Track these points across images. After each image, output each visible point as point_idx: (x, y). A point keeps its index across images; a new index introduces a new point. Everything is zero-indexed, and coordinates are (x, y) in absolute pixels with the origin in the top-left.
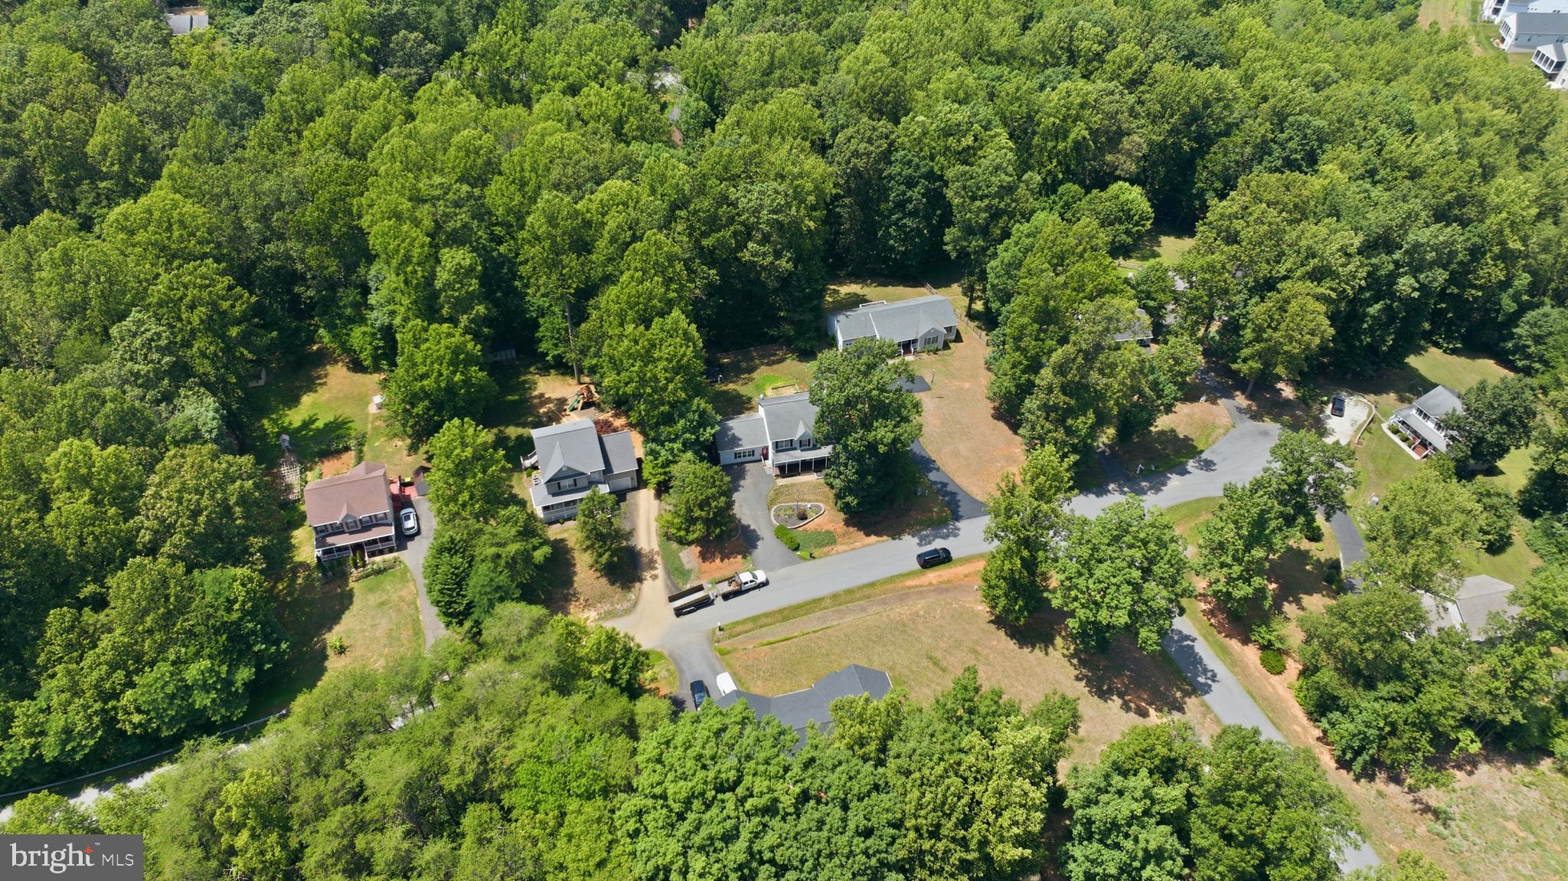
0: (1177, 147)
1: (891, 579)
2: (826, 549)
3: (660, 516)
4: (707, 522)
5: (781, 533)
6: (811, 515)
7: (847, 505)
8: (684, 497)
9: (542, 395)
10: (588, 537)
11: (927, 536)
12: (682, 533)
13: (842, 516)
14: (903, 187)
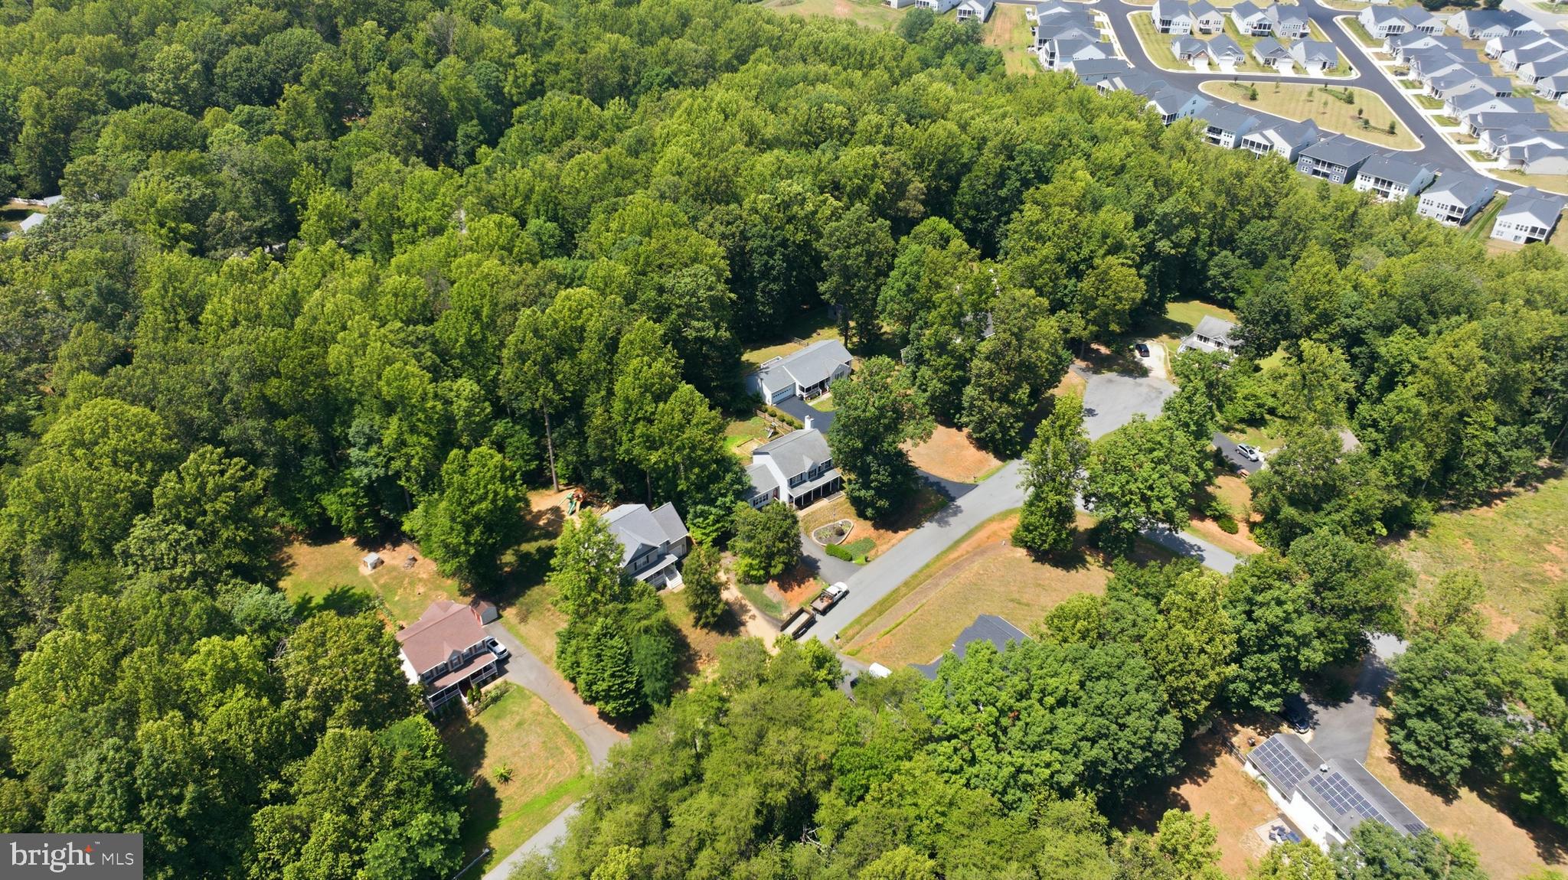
0: (937, 188)
1: (938, 557)
2: (873, 552)
3: (737, 564)
5: (832, 552)
6: (844, 528)
7: (878, 510)
12: (762, 572)
13: (869, 523)
14: (766, 257)
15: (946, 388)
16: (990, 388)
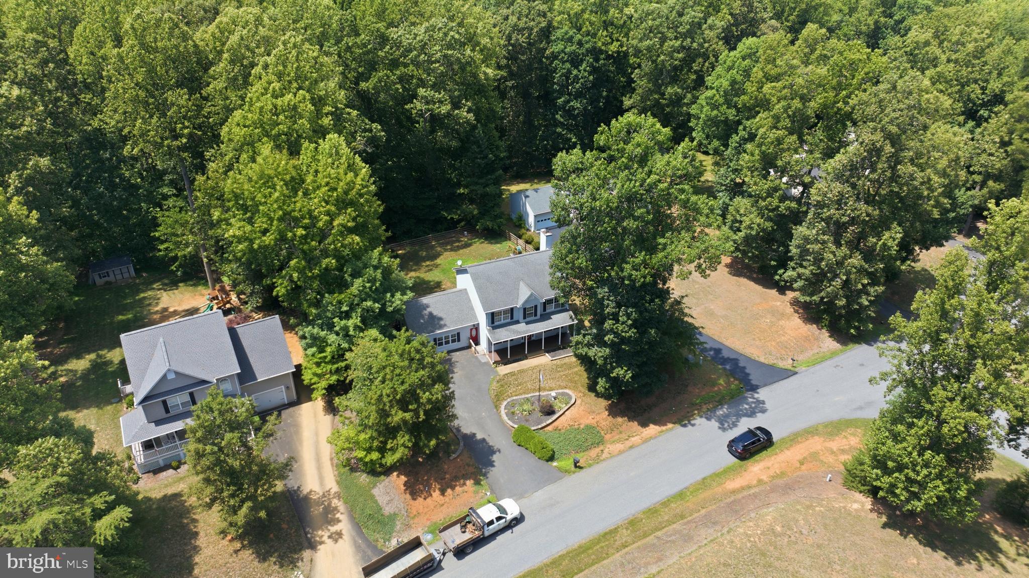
2: (594, 453)
3: (336, 433)
4: (415, 429)
5: (522, 439)
6: (560, 407)
7: (615, 382)
8: (373, 395)
9: (165, 309)
10: (207, 481)
11: (726, 416)
12: (375, 456)
13: (603, 403)
14: (568, 65)
15: (768, 225)
16: (837, 223)
